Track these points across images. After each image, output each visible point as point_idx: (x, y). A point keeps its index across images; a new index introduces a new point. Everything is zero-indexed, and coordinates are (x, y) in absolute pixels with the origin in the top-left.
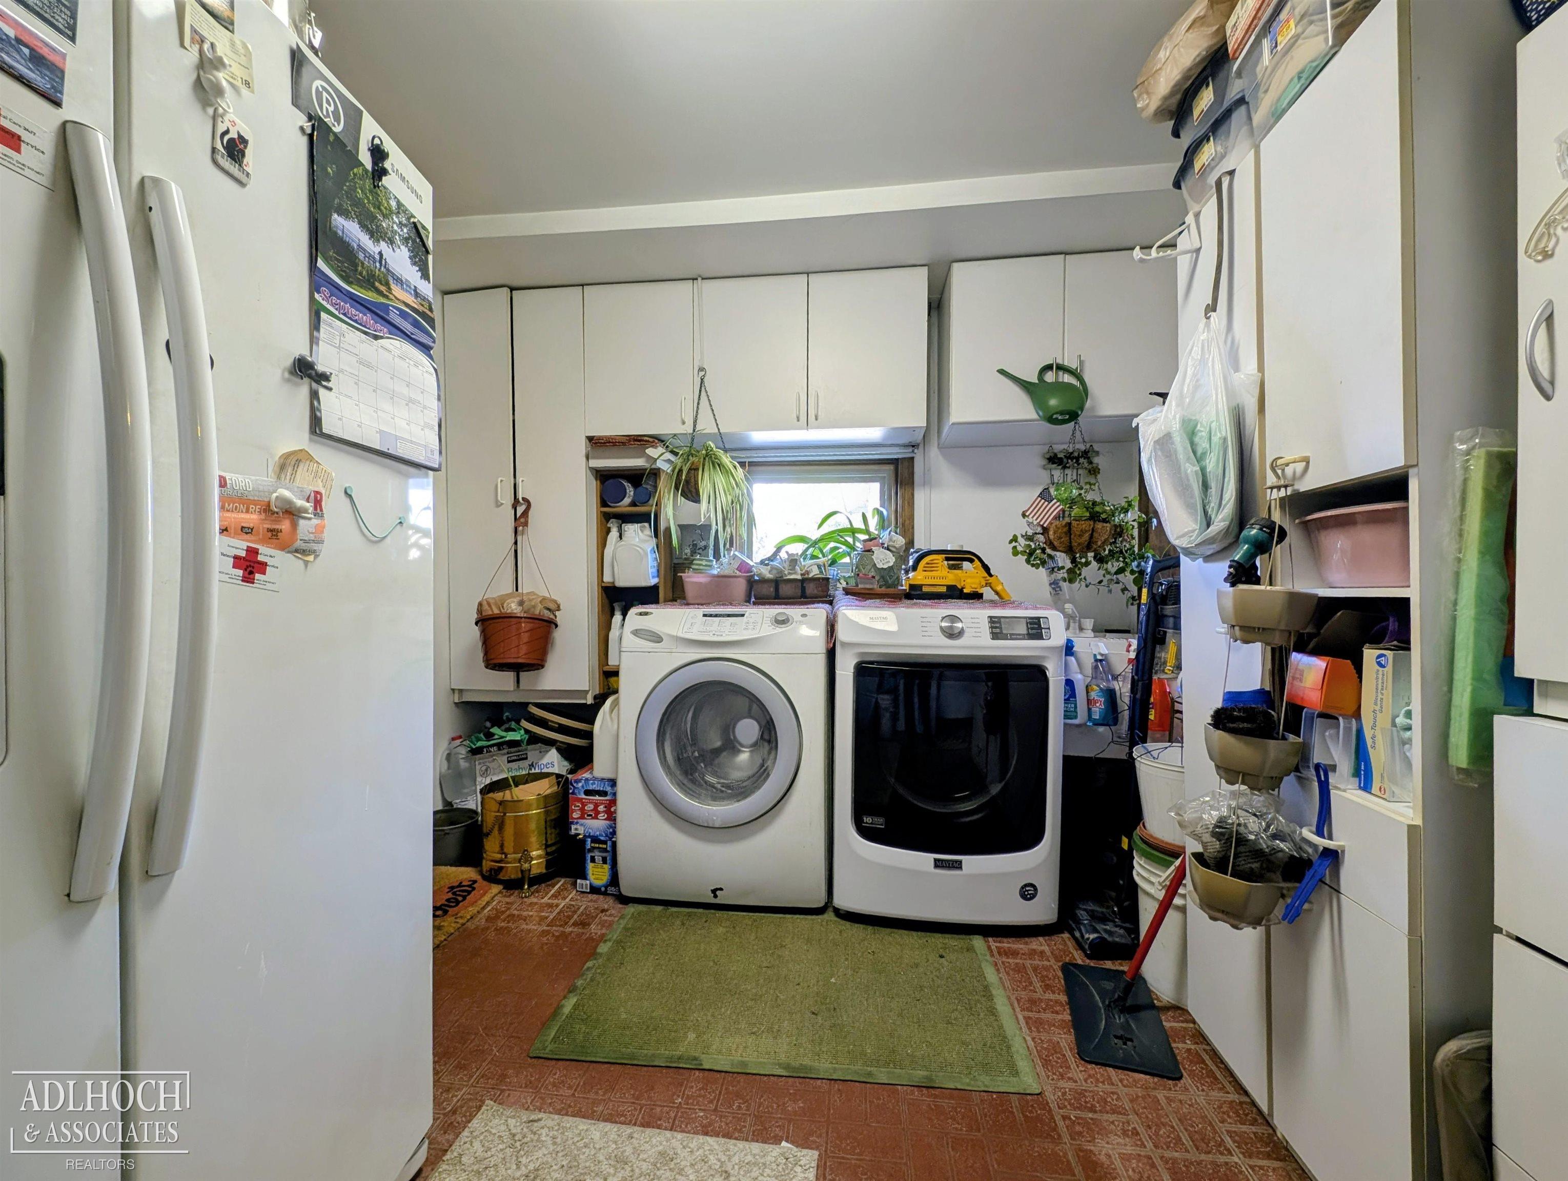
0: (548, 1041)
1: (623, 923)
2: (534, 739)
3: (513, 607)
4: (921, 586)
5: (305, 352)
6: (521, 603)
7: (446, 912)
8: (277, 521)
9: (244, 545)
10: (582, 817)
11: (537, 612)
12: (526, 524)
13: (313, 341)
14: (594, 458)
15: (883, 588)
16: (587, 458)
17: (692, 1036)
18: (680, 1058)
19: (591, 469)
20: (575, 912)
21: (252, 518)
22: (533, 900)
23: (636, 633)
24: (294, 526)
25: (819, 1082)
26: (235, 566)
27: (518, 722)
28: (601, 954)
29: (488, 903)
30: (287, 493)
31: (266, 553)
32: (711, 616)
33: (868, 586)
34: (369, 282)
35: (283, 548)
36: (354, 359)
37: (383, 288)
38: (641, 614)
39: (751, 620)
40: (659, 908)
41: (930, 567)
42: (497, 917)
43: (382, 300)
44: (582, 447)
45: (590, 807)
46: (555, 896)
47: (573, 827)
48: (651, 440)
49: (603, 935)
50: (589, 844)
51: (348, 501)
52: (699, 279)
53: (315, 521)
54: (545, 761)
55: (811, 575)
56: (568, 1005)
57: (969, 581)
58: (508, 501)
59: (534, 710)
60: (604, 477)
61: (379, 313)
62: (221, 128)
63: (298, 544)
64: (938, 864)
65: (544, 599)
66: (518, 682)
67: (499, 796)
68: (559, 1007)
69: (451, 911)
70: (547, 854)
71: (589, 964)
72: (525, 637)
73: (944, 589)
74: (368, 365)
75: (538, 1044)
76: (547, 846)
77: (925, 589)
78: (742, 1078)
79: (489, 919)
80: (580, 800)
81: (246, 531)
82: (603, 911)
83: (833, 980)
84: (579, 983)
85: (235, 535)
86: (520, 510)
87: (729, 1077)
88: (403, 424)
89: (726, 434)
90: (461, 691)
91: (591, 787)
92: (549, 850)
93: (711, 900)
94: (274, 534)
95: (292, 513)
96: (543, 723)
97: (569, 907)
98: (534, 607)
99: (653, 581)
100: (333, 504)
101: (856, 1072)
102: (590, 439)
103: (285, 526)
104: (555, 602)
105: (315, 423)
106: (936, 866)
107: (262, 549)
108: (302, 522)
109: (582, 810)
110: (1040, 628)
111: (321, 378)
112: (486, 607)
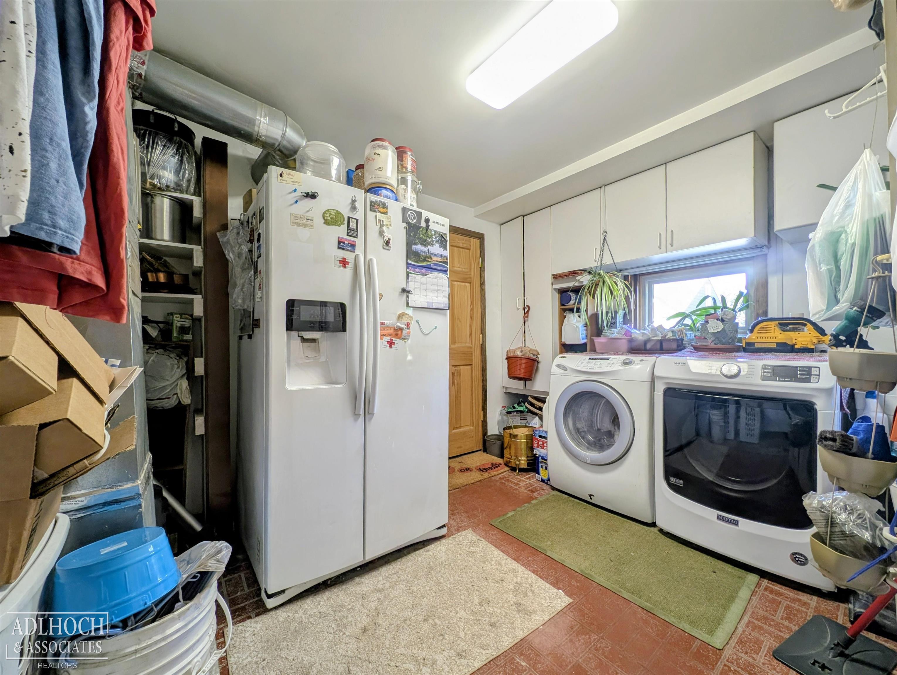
0: (496, 522)
1: (548, 496)
2: (530, 411)
3: (519, 353)
4: (753, 344)
5: (405, 286)
6: (522, 351)
7: (487, 471)
8: (397, 332)
9: (390, 338)
10: (538, 447)
11: (527, 355)
12: (528, 317)
13: (407, 282)
14: (555, 284)
15: (718, 345)
16: (552, 284)
17: (549, 543)
18: (539, 547)
19: (555, 289)
20: (531, 486)
21: (391, 331)
22: (519, 477)
23: (558, 366)
24: (402, 332)
25: (593, 583)
26: (387, 344)
27: (524, 403)
28: (532, 503)
29: (501, 473)
30: (399, 324)
31: (395, 340)
32: (592, 359)
33: (704, 344)
34: (425, 260)
35: (399, 338)
36: (419, 284)
37: (429, 260)
38: (561, 357)
39: (612, 362)
40: (566, 496)
41: (765, 330)
42: (503, 478)
43: (429, 263)
44: (550, 279)
45: (541, 443)
46: (527, 478)
47: (535, 450)
48: (579, 272)
49: (537, 498)
50: (540, 460)
51: (417, 324)
52: (603, 187)
53: (408, 330)
54: (533, 422)
55: (667, 337)
56: (510, 514)
57: (799, 339)
58: (521, 307)
59: (530, 399)
60: (563, 292)
61: (428, 268)
62: (385, 239)
63: (403, 337)
64: (719, 518)
65: (531, 350)
66: (525, 386)
67: (508, 431)
68: (507, 514)
69: (489, 471)
70: (528, 460)
71: (526, 505)
72: (523, 366)
73: (774, 346)
74: (424, 284)
75: (494, 520)
76: (527, 457)
77: (757, 345)
78: (560, 565)
79: (500, 478)
80: (537, 439)
81: (390, 335)
82: (543, 490)
83: (632, 553)
84: (518, 509)
85: (387, 336)
86: (526, 310)
87: (555, 562)
88: (436, 298)
89: (617, 263)
90: (507, 388)
91: (541, 434)
92: (529, 459)
93: (588, 499)
94: (397, 335)
95: (401, 329)
96: (532, 405)
97: (530, 484)
98: (526, 353)
99: (583, 342)
100: (413, 325)
101: (613, 587)
102: (553, 275)
103: (399, 333)
104: (536, 351)
105: (408, 304)
106: (718, 518)
107: (394, 339)
108: (404, 331)
109: (538, 443)
110: (810, 374)
111: (409, 292)
112: (509, 353)
